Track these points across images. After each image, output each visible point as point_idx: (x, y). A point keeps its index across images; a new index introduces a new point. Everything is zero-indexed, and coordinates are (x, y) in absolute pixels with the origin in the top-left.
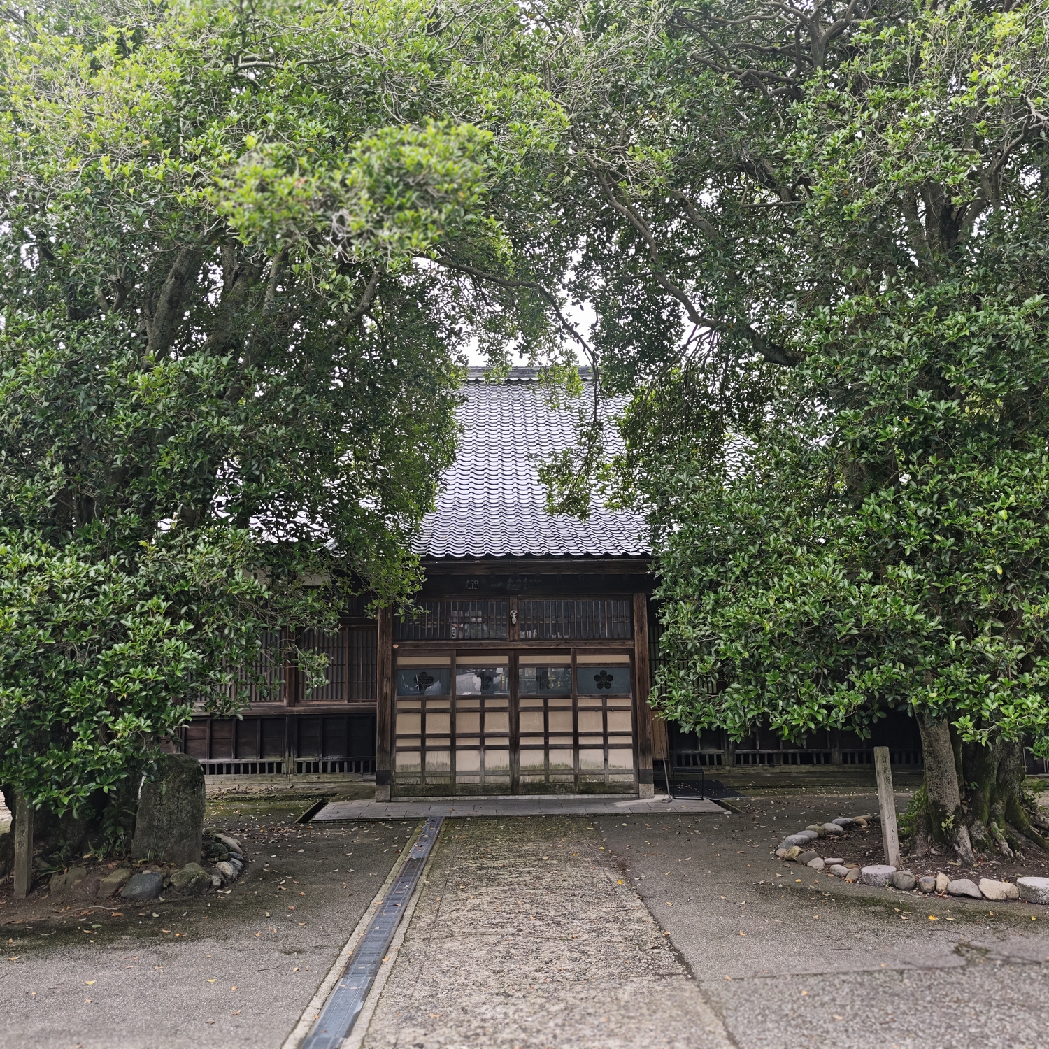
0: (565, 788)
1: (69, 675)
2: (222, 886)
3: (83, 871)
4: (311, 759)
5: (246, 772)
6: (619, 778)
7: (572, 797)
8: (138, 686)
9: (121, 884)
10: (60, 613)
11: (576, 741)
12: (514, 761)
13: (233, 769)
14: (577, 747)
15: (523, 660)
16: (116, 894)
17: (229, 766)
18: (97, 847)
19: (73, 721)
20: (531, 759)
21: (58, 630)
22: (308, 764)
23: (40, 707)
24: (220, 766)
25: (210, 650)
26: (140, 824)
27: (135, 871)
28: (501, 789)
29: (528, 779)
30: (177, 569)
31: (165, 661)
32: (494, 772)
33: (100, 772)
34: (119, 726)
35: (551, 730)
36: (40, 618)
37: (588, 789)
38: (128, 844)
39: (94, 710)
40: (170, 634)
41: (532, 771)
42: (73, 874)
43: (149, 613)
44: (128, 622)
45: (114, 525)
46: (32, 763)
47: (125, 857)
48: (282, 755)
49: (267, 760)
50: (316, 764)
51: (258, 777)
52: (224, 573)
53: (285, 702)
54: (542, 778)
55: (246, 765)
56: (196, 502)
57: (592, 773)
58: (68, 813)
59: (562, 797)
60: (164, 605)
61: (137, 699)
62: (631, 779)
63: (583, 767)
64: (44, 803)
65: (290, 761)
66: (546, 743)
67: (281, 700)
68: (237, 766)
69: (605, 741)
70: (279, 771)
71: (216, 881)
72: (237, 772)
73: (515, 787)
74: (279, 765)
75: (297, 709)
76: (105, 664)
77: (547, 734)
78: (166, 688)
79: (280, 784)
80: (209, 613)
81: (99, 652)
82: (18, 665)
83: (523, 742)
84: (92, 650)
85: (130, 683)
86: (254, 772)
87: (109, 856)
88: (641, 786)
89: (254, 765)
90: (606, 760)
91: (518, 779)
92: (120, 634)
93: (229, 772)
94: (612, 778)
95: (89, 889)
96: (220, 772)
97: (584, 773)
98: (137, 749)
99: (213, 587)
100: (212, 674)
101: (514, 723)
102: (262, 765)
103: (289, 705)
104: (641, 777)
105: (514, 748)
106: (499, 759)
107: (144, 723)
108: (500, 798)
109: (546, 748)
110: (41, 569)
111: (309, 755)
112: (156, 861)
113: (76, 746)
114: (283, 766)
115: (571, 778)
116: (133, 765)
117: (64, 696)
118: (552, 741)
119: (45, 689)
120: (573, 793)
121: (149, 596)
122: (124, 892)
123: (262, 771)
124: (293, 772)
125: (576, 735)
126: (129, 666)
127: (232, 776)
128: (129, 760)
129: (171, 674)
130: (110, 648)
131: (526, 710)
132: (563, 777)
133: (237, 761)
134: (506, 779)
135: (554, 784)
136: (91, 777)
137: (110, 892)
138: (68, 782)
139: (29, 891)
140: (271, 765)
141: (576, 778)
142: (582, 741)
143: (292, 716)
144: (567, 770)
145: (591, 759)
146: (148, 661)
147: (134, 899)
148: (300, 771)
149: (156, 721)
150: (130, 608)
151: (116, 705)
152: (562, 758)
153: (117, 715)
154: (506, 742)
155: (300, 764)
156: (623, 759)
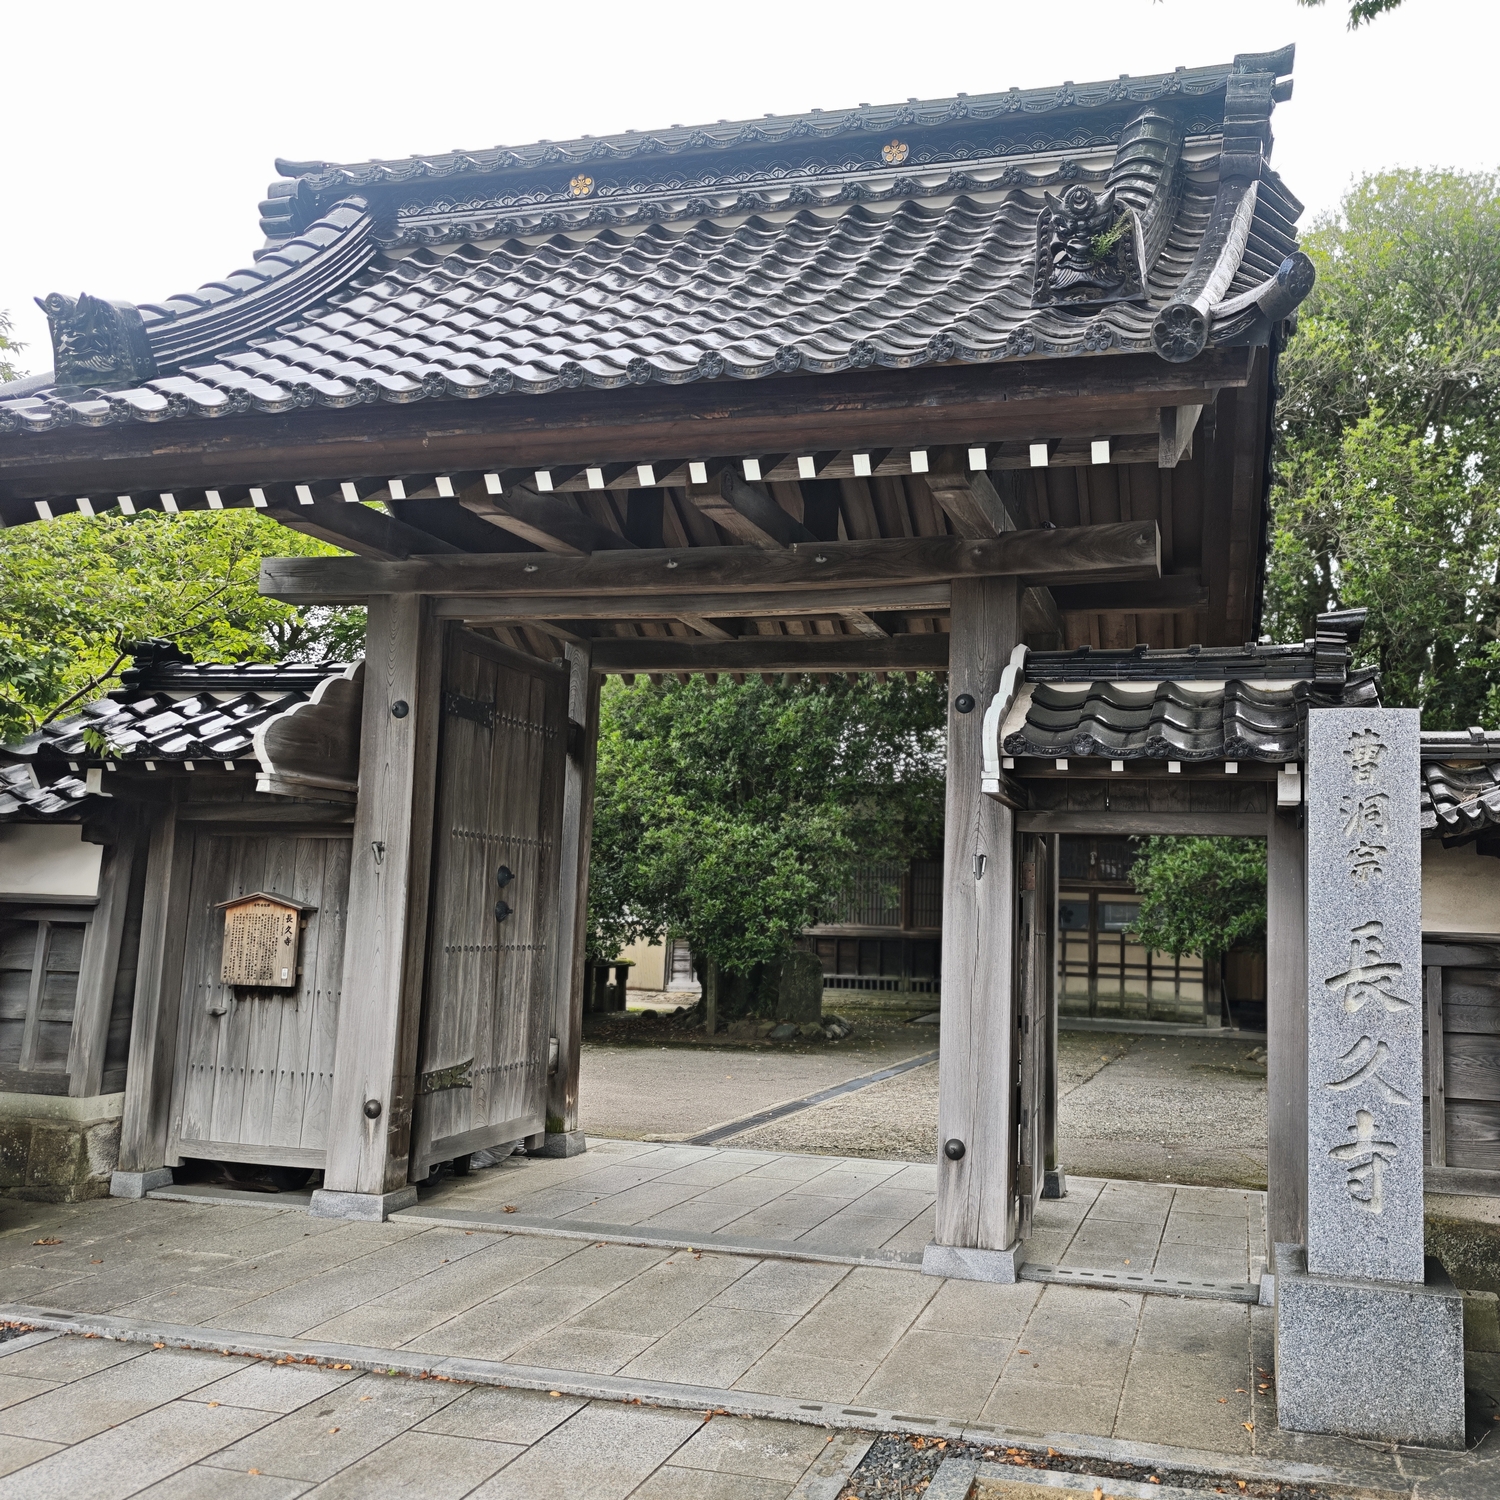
0: (1138, 1014)
1: (744, 894)
2: (833, 1039)
3: (747, 1022)
4: (924, 979)
5: (868, 987)
6: (1188, 1009)
7: (1144, 1022)
8: (781, 902)
9: (771, 1030)
10: (739, 857)
11: (1149, 973)
12: (1093, 988)
13: (857, 984)
14: (1150, 979)
15: (1102, 897)
16: (768, 1036)
17: (853, 981)
18: (755, 1010)
19: (746, 921)
20: (1109, 987)
21: (737, 867)
22: (922, 984)
23: (728, 912)
24: (846, 981)
25: (823, 881)
26: (782, 997)
27: (778, 1024)
28: (1080, 1012)
29: (1105, 1004)
30: (803, 831)
31: (796, 887)
32: (1074, 996)
33: (760, 951)
34: (771, 925)
35: (1127, 961)
36: (727, 860)
37: (1159, 1016)
38: (774, 1009)
39: (756, 915)
40: (799, 872)
41: (1109, 997)
42: (741, 1024)
43: (787, 858)
44: (775, 864)
45: (765, 801)
46: (723, 944)
47: (772, 1016)
48: (899, 974)
49: (886, 978)
50: (929, 985)
51: (878, 992)
52: (829, 835)
53: (902, 927)
54: (1118, 1004)
55: (868, 982)
56: (815, 788)
57: (1164, 1003)
58: (743, 975)
59: (1135, 1022)
60: (795, 853)
61: (780, 910)
62: (1200, 1010)
63: (1155, 997)
64: (730, 968)
65: (906, 981)
66: (1122, 973)
67: (898, 925)
68: (860, 982)
69: (1177, 974)
70: (896, 989)
71: (829, 1035)
72: (860, 987)
73: (1092, 1011)
74: (896, 983)
75: (911, 933)
76: (762, 888)
77: (1123, 966)
78: (796, 904)
79: (896, 1000)
80: (822, 858)
81: (759, 881)
82: (716, 887)
83: (1101, 971)
84: (752, 881)
85: (776, 900)
86: (875, 988)
87: (762, 1016)
88: (1209, 1017)
89: (874, 982)
90: (1177, 991)
91: (1095, 1004)
92: (771, 870)
93: (853, 987)
94: (1182, 1008)
95: (752, 1032)
96: (846, 986)
97: (1157, 1002)
98: (780, 940)
99: (825, 842)
100: (823, 897)
101: (1093, 953)
102: (882, 982)
103: (906, 929)
104: (1209, 1008)
105: (1093, 976)
106: (1079, 985)
107: (784, 924)
108: (1079, 1019)
109: (1122, 978)
110: (727, 831)
111: (921, 976)
112: (791, 1020)
113: (748, 935)
114: (900, 984)
115: (1145, 1006)
116: (778, 949)
117: (741, 906)
118: (1128, 972)
119: (731, 902)
120: (1145, 1019)
121: (785, 847)
122: (773, 1035)
123: (882, 988)
124: (908, 990)
125: (1149, 967)
126: (776, 890)
127: (856, 990)
128: (776, 946)
129: (799, 896)
130: (764, 879)
131: (1105, 943)
132: (1137, 1005)
133: (860, 977)
134: (1085, 1003)
135: (1128, 1010)
136: (755, 954)
137: (764, 1035)
138: (742, 956)
139: (716, 1031)
140: (889, 983)
141: (1149, 1005)
142: (1155, 973)
143: (907, 939)
144: (1140, 998)
145: (1163, 989)
146: (786, 887)
147: (778, 1039)
148: (914, 989)
149: (791, 923)
150: (776, 854)
151: (769, 912)
152: (1137, 987)
153: (769, 919)
154: (1085, 970)
155: (914, 984)
156: (1193, 992)
